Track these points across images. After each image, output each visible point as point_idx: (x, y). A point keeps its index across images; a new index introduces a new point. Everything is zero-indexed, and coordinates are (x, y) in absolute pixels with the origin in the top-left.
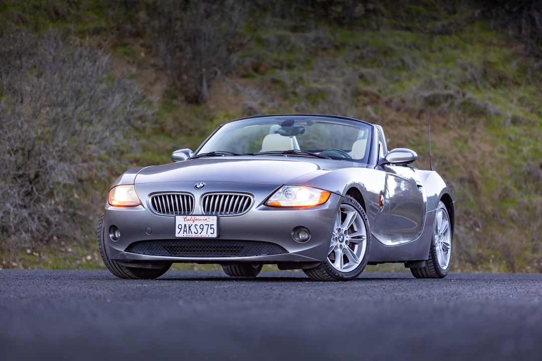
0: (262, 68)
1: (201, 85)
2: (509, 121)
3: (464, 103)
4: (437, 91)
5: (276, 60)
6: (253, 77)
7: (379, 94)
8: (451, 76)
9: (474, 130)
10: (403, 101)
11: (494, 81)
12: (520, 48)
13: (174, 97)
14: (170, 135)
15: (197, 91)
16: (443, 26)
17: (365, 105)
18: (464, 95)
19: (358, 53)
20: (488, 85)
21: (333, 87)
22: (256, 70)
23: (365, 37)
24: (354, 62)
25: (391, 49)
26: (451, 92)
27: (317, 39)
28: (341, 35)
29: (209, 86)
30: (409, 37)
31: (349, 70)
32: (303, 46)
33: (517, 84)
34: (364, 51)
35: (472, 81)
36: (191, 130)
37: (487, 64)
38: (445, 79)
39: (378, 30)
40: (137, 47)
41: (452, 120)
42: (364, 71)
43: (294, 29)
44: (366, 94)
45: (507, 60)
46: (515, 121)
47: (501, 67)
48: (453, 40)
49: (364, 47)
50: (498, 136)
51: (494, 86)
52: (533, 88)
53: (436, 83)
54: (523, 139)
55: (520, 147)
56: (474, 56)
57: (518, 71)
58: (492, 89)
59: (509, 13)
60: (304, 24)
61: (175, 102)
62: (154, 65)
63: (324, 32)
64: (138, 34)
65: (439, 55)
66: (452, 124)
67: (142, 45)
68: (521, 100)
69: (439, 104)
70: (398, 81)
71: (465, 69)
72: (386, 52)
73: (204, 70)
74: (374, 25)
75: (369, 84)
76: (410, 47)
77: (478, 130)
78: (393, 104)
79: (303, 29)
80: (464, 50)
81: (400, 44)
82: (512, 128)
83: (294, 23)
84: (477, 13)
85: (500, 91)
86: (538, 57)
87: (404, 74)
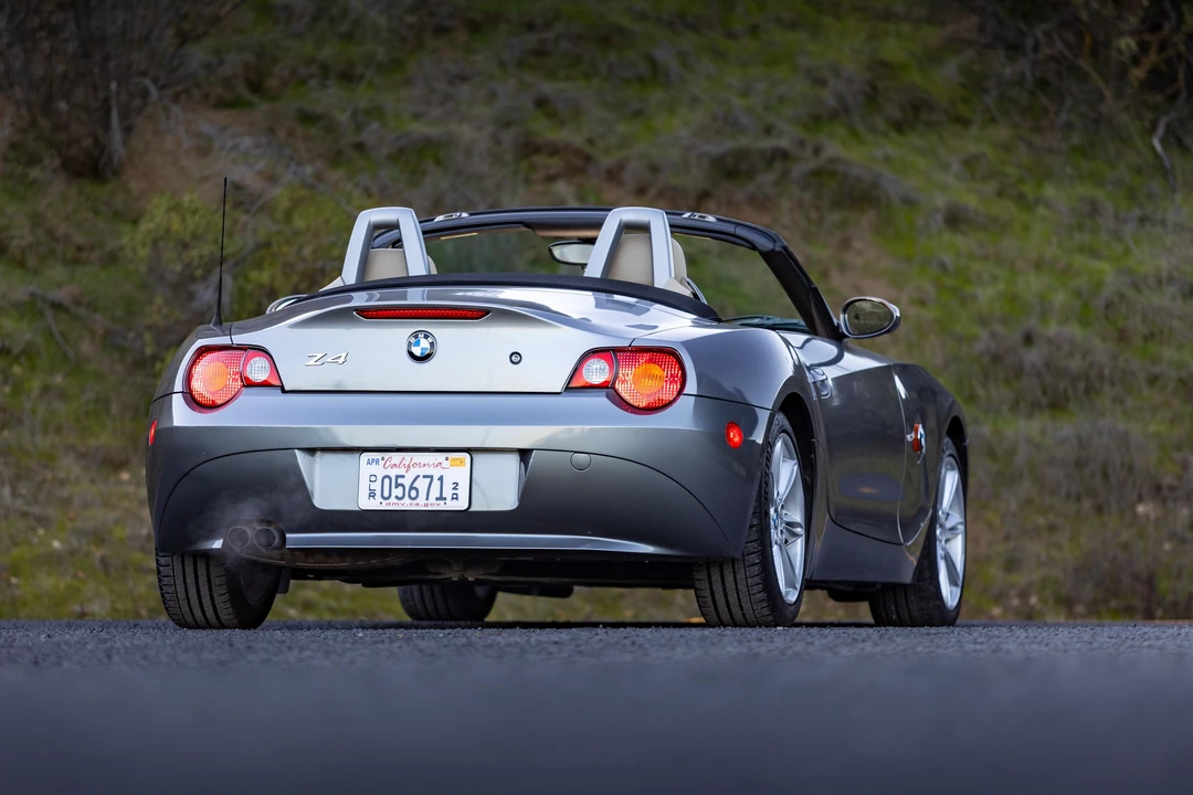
0: (272, 83)
1: (107, 127)
2: (939, 217)
3: (818, 173)
4: (744, 141)
5: (310, 61)
6: (249, 105)
7: (588, 149)
8: (781, 100)
9: (846, 244)
10: (654, 169)
11: (897, 114)
12: (967, 24)
13: (33, 160)
14: (21, 263)
15: (96, 141)
17: (551, 179)
18: (817, 151)
19: (531, 40)
20: (882, 125)
21: (465, 132)
22: (256, 87)
24: (520, 64)
25: (621, 30)
26: (784, 143)
29: (128, 130)
31: (507, 87)
32: (383, 22)
33: (963, 122)
34: (549, 35)
35: (841, 113)
36: (80, 249)
37: (882, 67)
38: (767, 108)
41: (786, 220)
42: (547, 88)
44: (554, 150)
45: (932, 58)
46: (955, 219)
47: (916, 77)
49: (547, 25)
50: (909, 259)
51: (899, 127)
52: (1002, 133)
53: (744, 119)
54: (976, 266)
55: (969, 289)
56: (843, 48)
57: (963, 86)
58: (894, 135)
61: (35, 173)
65: (750, 44)
66: (786, 227)
68: (970, 163)
69: (750, 175)
70: (638, 113)
71: (820, 82)
72: (608, 38)
73: (114, 86)
75: (562, 124)
76: (670, 24)
77: (857, 244)
78: (627, 176)
81: (644, 16)
82: (947, 236)
85: (915, 140)
86: (1015, 49)
87: (656, 95)
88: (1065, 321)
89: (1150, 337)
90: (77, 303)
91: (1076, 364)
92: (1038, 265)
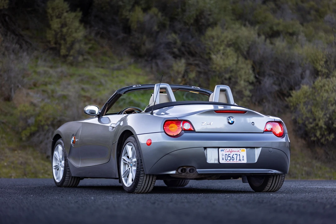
0: (37, 85)
1: (11, 92)
5: (44, 81)
7: (91, 97)
10: (102, 100)
15: (9, 95)
16: (118, 66)
19: (80, 78)
21: (70, 94)
22: (35, 86)
23: (83, 71)
24: (79, 82)
25: (96, 77)
27: (62, 72)
28: (72, 70)
29: (15, 93)
30: (103, 71)
31: (77, 86)
32: (55, 75)
34: (83, 77)
36: (6, 113)
39: (89, 68)
42: (83, 86)
43: (51, 67)
44: (85, 97)
48: (122, 72)
59: (147, 61)
60: (55, 65)
63: (64, 68)
65: (116, 79)
70: (99, 91)
72: (93, 78)
73: (12, 85)
74: (87, 65)
75: (86, 92)
76: (103, 76)
79: (56, 67)
80: (128, 77)
81: (99, 74)
83: (51, 64)
84: (132, 60)
87: (101, 88)
90: (7, 122)
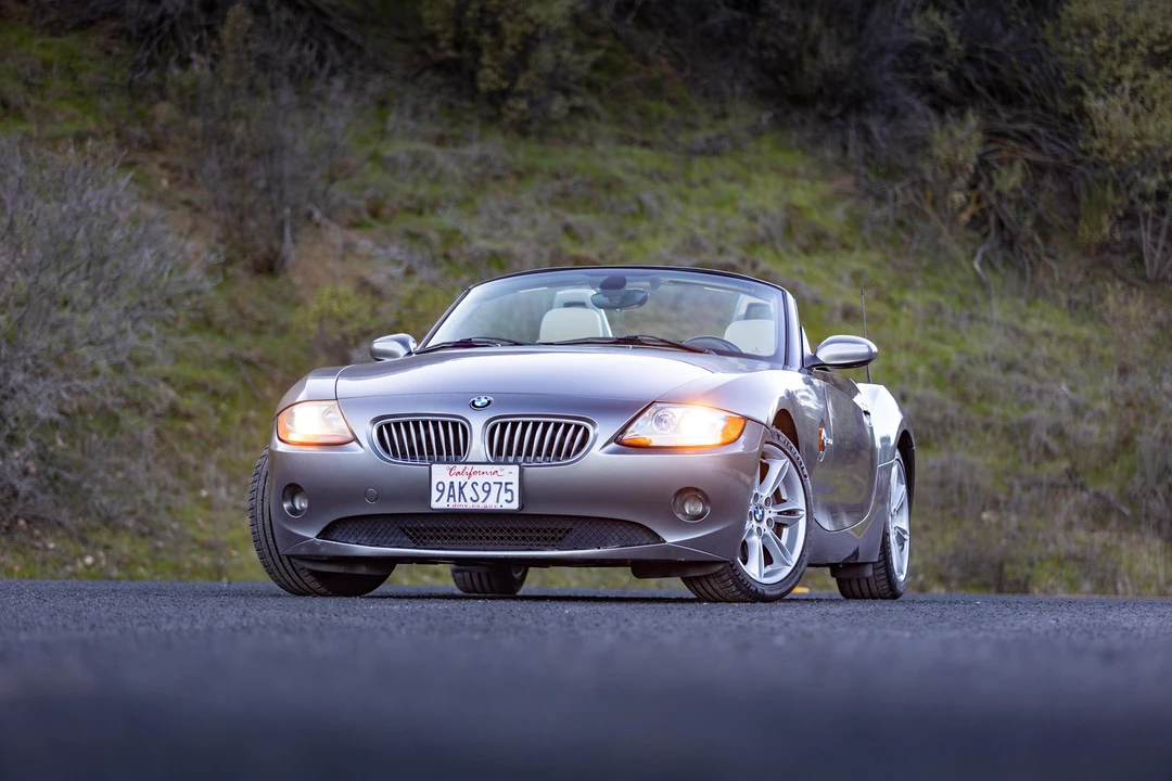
0: (385, 211)
1: (281, 237)
2: (838, 314)
4: (704, 258)
5: (411, 197)
6: (370, 226)
7: (600, 261)
8: (728, 231)
12: (847, 182)
14: (221, 332)
15: (271, 249)
16: (708, 141)
18: (753, 266)
19: (557, 185)
20: (795, 249)
21: (518, 247)
22: (375, 214)
23: (570, 157)
24: (552, 202)
25: (619, 181)
26: (732, 260)
27: (483, 159)
28: (525, 153)
29: (294, 241)
30: (649, 159)
31: (544, 218)
32: (458, 171)
33: (847, 247)
34: (570, 183)
35: (766, 240)
36: (261, 323)
37: (792, 210)
38: (719, 236)
39: (591, 144)
40: (154, 169)
42: (571, 218)
43: (440, 141)
44: (576, 261)
45: (826, 203)
46: (846, 315)
47: (816, 216)
48: (728, 165)
49: (569, 176)
51: (806, 251)
52: (875, 256)
53: (705, 243)
56: (766, 195)
57: (848, 223)
58: (803, 256)
59: (824, 118)
60: (456, 131)
61: (232, 270)
62: (187, 203)
63: (493, 146)
64: (154, 146)
65: (703, 192)
67: (163, 166)
68: (856, 276)
70: (632, 238)
71: (753, 219)
72: (611, 185)
73: (287, 211)
74: (583, 135)
75: (581, 243)
76: (650, 177)
79: (457, 141)
80: (748, 184)
81: (632, 171)
82: (842, 326)
83: (438, 130)
84: (766, 117)
85: (818, 260)
86: (881, 199)
87: (644, 225)
88: (926, 385)
89: (981, 398)
90: (262, 360)
91: (936, 416)
92: (908, 347)
